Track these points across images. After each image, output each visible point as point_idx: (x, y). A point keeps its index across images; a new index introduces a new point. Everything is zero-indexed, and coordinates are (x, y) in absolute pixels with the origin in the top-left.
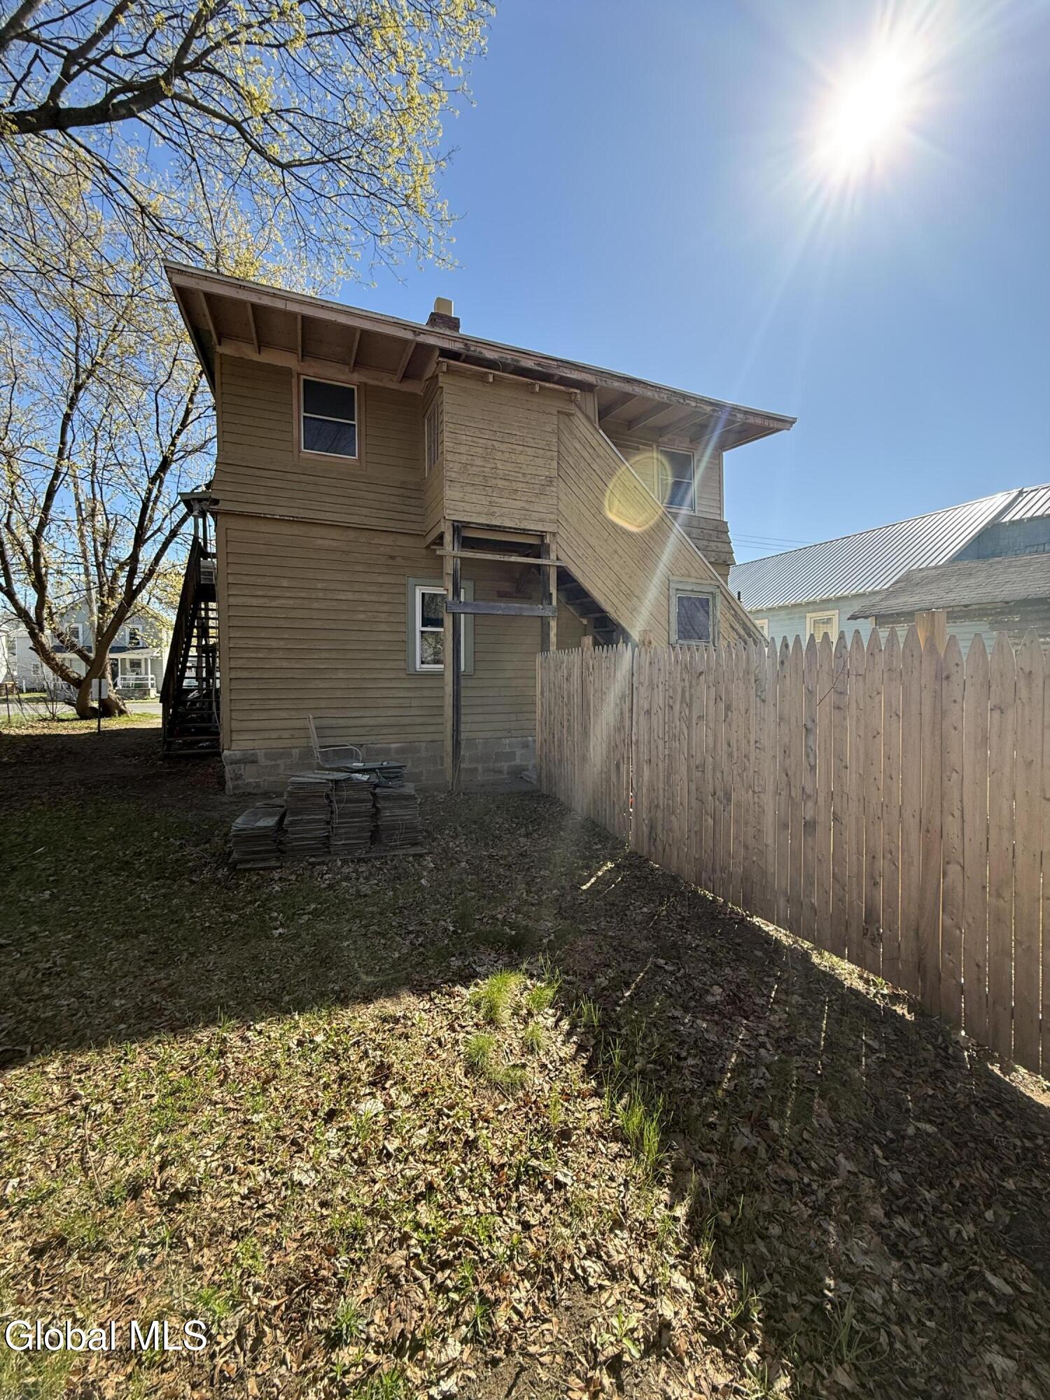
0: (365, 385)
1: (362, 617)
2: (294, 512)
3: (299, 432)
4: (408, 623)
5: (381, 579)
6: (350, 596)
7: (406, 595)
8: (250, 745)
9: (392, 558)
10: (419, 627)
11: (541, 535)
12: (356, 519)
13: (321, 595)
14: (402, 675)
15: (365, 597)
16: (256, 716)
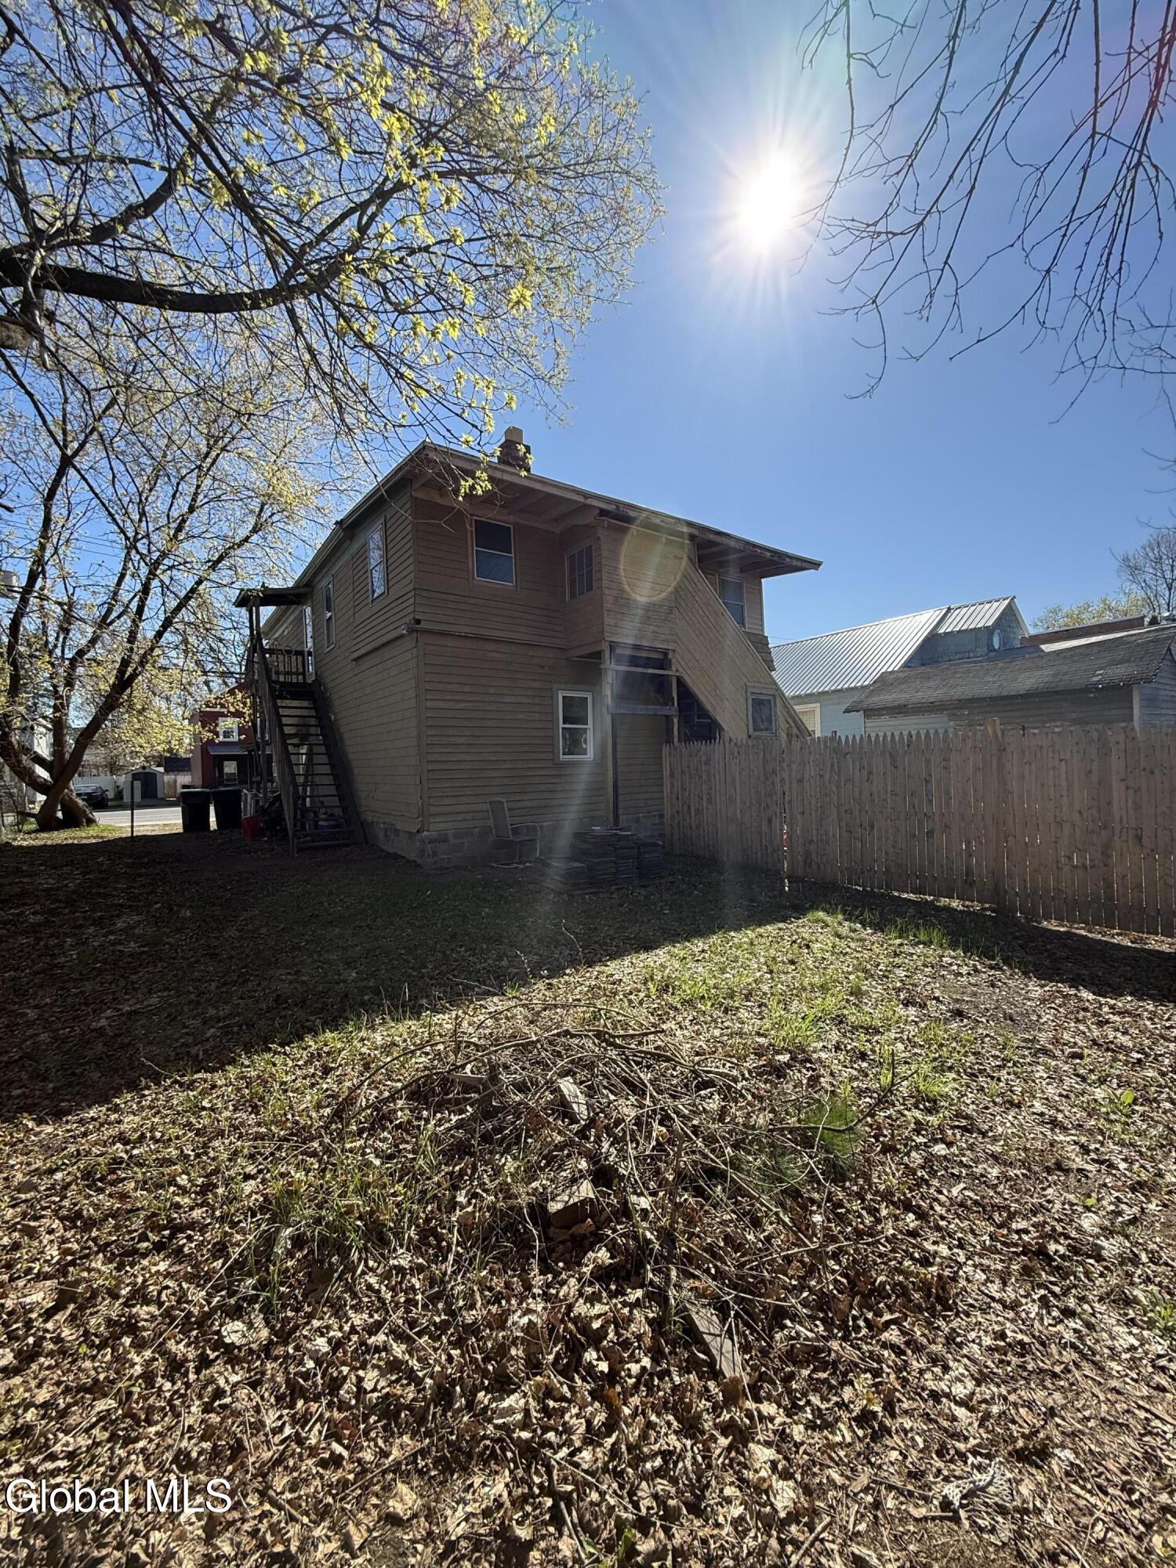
0: (515, 524)
1: (521, 716)
2: (475, 631)
3: (473, 564)
4: (553, 721)
5: (536, 685)
6: (513, 699)
7: (553, 697)
8: (443, 826)
9: (542, 667)
10: (561, 725)
11: (665, 653)
12: (514, 635)
13: (492, 698)
14: (550, 764)
15: (523, 700)
16: (447, 801)
